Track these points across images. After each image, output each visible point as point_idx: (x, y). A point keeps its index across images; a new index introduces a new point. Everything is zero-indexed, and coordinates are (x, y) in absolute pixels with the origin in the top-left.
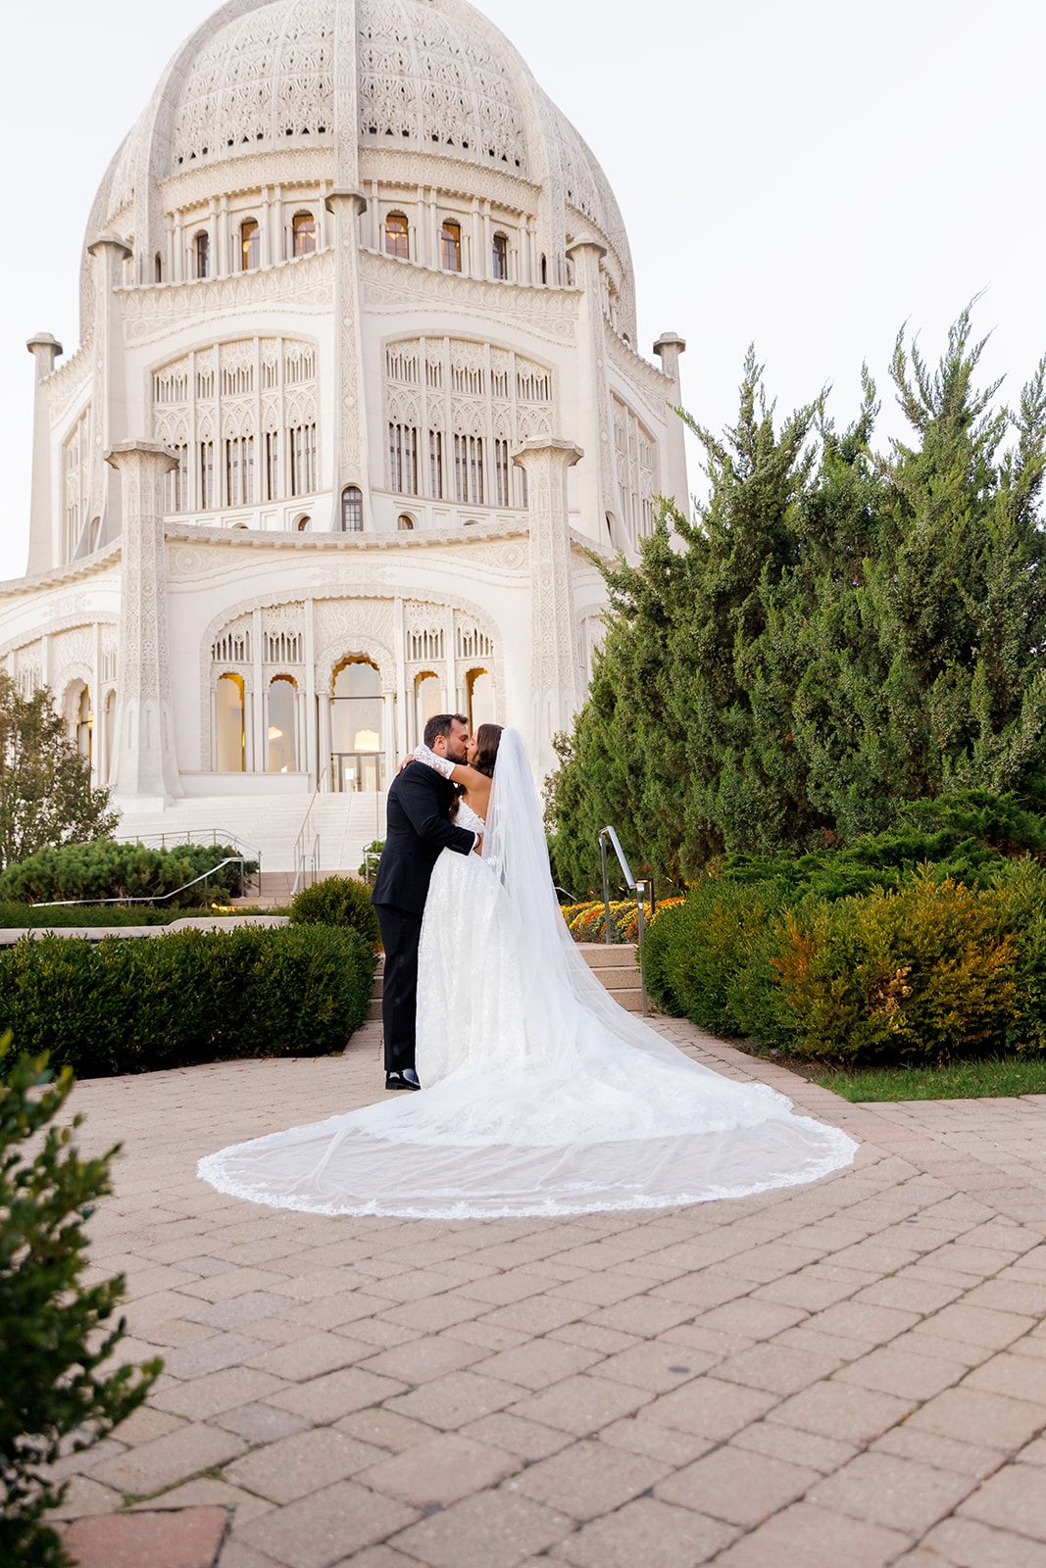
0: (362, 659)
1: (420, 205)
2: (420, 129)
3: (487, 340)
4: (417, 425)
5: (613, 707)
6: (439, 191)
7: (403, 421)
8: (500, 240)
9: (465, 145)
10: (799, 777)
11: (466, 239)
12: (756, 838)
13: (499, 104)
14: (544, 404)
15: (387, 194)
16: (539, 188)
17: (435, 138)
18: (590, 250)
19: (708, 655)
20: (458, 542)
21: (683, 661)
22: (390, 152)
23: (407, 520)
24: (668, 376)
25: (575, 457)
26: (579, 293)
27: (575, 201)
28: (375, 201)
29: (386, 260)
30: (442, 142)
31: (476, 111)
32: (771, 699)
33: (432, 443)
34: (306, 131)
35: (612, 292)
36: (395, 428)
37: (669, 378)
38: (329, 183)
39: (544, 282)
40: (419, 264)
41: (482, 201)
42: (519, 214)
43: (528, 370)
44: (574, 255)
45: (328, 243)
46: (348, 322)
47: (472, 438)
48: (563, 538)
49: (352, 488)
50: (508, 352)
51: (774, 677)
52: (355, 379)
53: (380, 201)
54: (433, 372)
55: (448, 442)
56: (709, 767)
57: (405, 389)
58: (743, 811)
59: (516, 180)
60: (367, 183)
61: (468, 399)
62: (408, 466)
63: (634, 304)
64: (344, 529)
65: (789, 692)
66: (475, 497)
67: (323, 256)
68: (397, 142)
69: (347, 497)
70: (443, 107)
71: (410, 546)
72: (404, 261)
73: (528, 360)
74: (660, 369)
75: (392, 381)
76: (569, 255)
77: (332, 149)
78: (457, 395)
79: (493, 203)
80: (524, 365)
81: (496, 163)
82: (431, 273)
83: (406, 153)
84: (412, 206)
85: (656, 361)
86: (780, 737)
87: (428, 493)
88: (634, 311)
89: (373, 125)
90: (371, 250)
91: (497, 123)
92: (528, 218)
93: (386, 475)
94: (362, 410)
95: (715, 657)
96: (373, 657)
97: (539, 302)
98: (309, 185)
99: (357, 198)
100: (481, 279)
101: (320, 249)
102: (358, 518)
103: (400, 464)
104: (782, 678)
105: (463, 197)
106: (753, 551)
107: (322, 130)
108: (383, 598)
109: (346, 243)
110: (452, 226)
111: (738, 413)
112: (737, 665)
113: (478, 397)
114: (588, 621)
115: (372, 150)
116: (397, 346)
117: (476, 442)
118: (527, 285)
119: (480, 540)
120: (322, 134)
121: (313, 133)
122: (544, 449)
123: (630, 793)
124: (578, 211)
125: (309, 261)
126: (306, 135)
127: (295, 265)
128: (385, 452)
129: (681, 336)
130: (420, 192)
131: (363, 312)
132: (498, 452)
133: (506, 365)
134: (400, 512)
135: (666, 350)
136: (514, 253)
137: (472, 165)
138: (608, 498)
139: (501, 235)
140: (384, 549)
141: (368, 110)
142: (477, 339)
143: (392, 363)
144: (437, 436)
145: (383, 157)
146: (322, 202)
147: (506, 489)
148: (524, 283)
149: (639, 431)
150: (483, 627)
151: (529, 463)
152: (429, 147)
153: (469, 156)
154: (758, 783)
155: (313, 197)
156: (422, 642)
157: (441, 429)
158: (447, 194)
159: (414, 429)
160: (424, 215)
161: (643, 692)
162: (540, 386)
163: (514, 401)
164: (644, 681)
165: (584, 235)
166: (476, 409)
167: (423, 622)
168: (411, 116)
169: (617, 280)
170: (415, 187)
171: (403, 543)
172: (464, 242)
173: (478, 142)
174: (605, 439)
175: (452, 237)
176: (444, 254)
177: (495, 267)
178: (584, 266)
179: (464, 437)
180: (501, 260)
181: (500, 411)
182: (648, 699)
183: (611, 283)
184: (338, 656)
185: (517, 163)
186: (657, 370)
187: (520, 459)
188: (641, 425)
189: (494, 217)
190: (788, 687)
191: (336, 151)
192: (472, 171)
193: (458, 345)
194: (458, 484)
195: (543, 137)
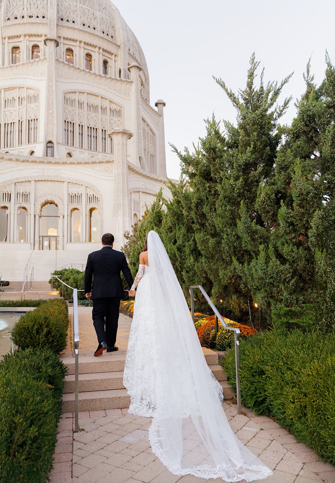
0: (52, 203)
1: (78, 47)
2: (79, 21)
3: (100, 95)
4: (75, 122)
5: (160, 221)
6: (85, 43)
7: (69, 120)
8: (105, 63)
9: (94, 29)
10: (306, 260)
11: (94, 60)
12: (278, 293)
13: (106, 16)
14: (119, 118)
15: (66, 42)
16: (119, 46)
17: (84, 25)
18: (136, 68)
19: (240, 195)
20: (88, 163)
21: (225, 197)
22: (68, 28)
23: (70, 155)
24: (160, 114)
25: (130, 136)
26: (132, 82)
27: (131, 52)
28: (62, 44)
29: (65, 64)
30: (86, 27)
31: (98, 17)
32: (291, 217)
33: (79, 129)
34: (38, 17)
35: (142, 85)
36: (67, 123)
37: (160, 115)
38: (46, 36)
39: (120, 77)
40: (77, 66)
41: (100, 48)
42: (112, 54)
43: (114, 107)
44: (131, 70)
45: (44, 55)
46: (51, 84)
47: (94, 128)
48: (125, 164)
49: (50, 142)
50: (107, 100)
51: (294, 204)
52: (53, 104)
53: (64, 44)
54: (81, 104)
55: (85, 129)
56: (234, 251)
57: (71, 109)
58: (272, 277)
59: (111, 42)
60: (60, 37)
61: (93, 115)
62: (71, 136)
63: (149, 90)
64: (47, 156)
65: (303, 213)
66: (94, 148)
67: (43, 60)
68: (70, 24)
69: (48, 145)
70: (87, 15)
71: (71, 163)
72: (71, 65)
73: (114, 103)
74: (157, 111)
75: (66, 106)
76: (129, 69)
77: (47, 24)
78: (89, 113)
79: (103, 49)
80: (112, 105)
81: (105, 36)
82: (81, 70)
83: (74, 29)
84: (75, 47)
85: (156, 109)
86: (293, 238)
87: (78, 146)
88: (149, 92)
89: (62, 18)
90: (60, 60)
91: (105, 23)
92: (115, 56)
93: (63, 139)
94: (55, 115)
95: (242, 196)
96: (56, 202)
97: (118, 84)
98: (38, 36)
99: (56, 41)
100: (98, 74)
101: (42, 58)
102: (52, 153)
103: (68, 135)
104: (300, 205)
105: (93, 46)
106: (260, 145)
107: (44, 17)
108: (60, 181)
109: (51, 56)
110: (89, 56)
111: (246, 84)
112: (259, 200)
113: (96, 114)
114: (132, 193)
115: (62, 26)
116: (68, 94)
117: (95, 130)
118: (114, 78)
119: (96, 163)
120: (44, 19)
121: (41, 18)
122: (120, 132)
123: (178, 260)
124: (132, 56)
125: (38, 61)
126: (38, 18)
127: (32, 63)
128: (63, 131)
129: (164, 101)
130: (78, 43)
131: (57, 81)
132: (102, 134)
133: (106, 104)
134: (68, 152)
135: (159, 105)
136: (110, 67)
137: (97, 35)
138: (140, 152)
139: (105, 61)
140: (61, 164)
141: (60, 12)
142: (97, 94)
143: (66, 100)
144: (81, 126)
145: (65, 29)
146: (43, 42)
147: (105, 147)
148: (113, 77)
149: (150, 131)
150: (96, 193)
151: (114, 137)
152: (82, 28)
153: (95, 32)
154: (278, 263)
155: (40, 40)
156: (74, 198)
157: (83, 124)
158: (88, 44)
159: (73, 124)
160: (79, 51)
161: (196, 213)
162: (118, 113)
163: (109, 117)
164: (197, 208)
165: (134, 63)
166: (95, 118)
167: (74, 190)
168: (76, 16)
169: (144, 81)
170: (76, 41)
171: (68, 162)
172: (93, 61)
173: (99, 28)
174: (139, 131)
175: (88, 59)
176: (86, 65)
177: (103, 71)
178: (134, 73)
179: (91, 128)
180: (105, 69)
181: (104, 120)
182: (198, 217)
183: (142, 81)
184: (43, 201)
185: (112, 37)
186: (156, 112)
187: (111, 135)
188: (151, 129)
189: (104, 54)
190: (302, 210)
191: (49, 25)
192: (96, 37)
193: (90, 96)
194: (88, 144)
195: (121, 30)
